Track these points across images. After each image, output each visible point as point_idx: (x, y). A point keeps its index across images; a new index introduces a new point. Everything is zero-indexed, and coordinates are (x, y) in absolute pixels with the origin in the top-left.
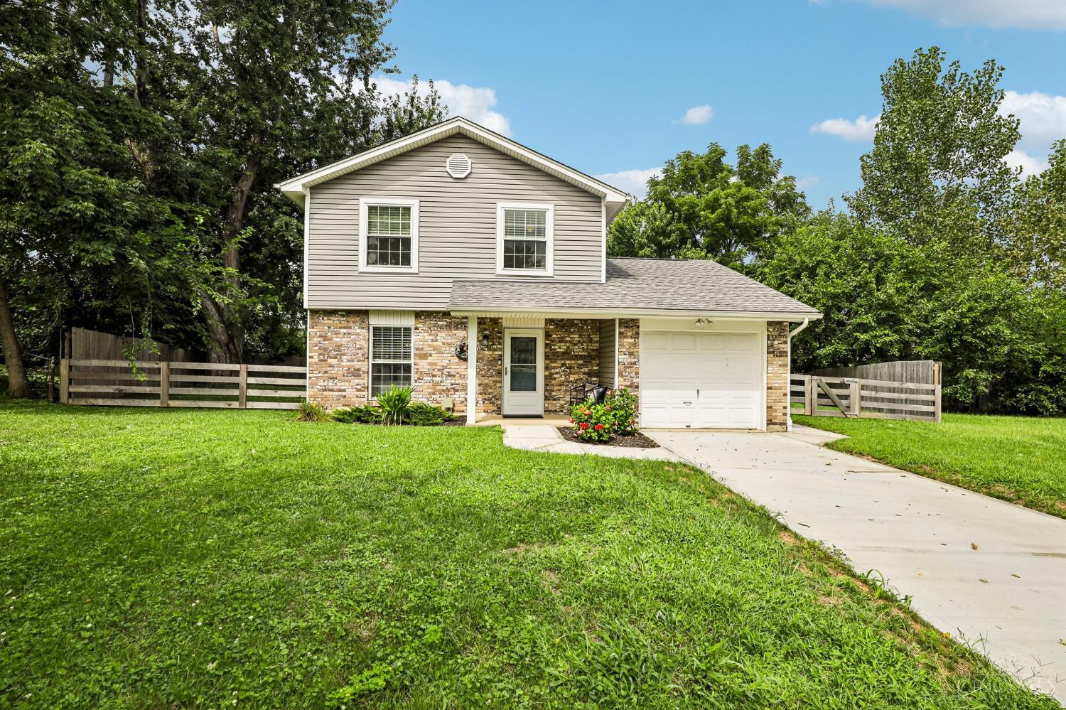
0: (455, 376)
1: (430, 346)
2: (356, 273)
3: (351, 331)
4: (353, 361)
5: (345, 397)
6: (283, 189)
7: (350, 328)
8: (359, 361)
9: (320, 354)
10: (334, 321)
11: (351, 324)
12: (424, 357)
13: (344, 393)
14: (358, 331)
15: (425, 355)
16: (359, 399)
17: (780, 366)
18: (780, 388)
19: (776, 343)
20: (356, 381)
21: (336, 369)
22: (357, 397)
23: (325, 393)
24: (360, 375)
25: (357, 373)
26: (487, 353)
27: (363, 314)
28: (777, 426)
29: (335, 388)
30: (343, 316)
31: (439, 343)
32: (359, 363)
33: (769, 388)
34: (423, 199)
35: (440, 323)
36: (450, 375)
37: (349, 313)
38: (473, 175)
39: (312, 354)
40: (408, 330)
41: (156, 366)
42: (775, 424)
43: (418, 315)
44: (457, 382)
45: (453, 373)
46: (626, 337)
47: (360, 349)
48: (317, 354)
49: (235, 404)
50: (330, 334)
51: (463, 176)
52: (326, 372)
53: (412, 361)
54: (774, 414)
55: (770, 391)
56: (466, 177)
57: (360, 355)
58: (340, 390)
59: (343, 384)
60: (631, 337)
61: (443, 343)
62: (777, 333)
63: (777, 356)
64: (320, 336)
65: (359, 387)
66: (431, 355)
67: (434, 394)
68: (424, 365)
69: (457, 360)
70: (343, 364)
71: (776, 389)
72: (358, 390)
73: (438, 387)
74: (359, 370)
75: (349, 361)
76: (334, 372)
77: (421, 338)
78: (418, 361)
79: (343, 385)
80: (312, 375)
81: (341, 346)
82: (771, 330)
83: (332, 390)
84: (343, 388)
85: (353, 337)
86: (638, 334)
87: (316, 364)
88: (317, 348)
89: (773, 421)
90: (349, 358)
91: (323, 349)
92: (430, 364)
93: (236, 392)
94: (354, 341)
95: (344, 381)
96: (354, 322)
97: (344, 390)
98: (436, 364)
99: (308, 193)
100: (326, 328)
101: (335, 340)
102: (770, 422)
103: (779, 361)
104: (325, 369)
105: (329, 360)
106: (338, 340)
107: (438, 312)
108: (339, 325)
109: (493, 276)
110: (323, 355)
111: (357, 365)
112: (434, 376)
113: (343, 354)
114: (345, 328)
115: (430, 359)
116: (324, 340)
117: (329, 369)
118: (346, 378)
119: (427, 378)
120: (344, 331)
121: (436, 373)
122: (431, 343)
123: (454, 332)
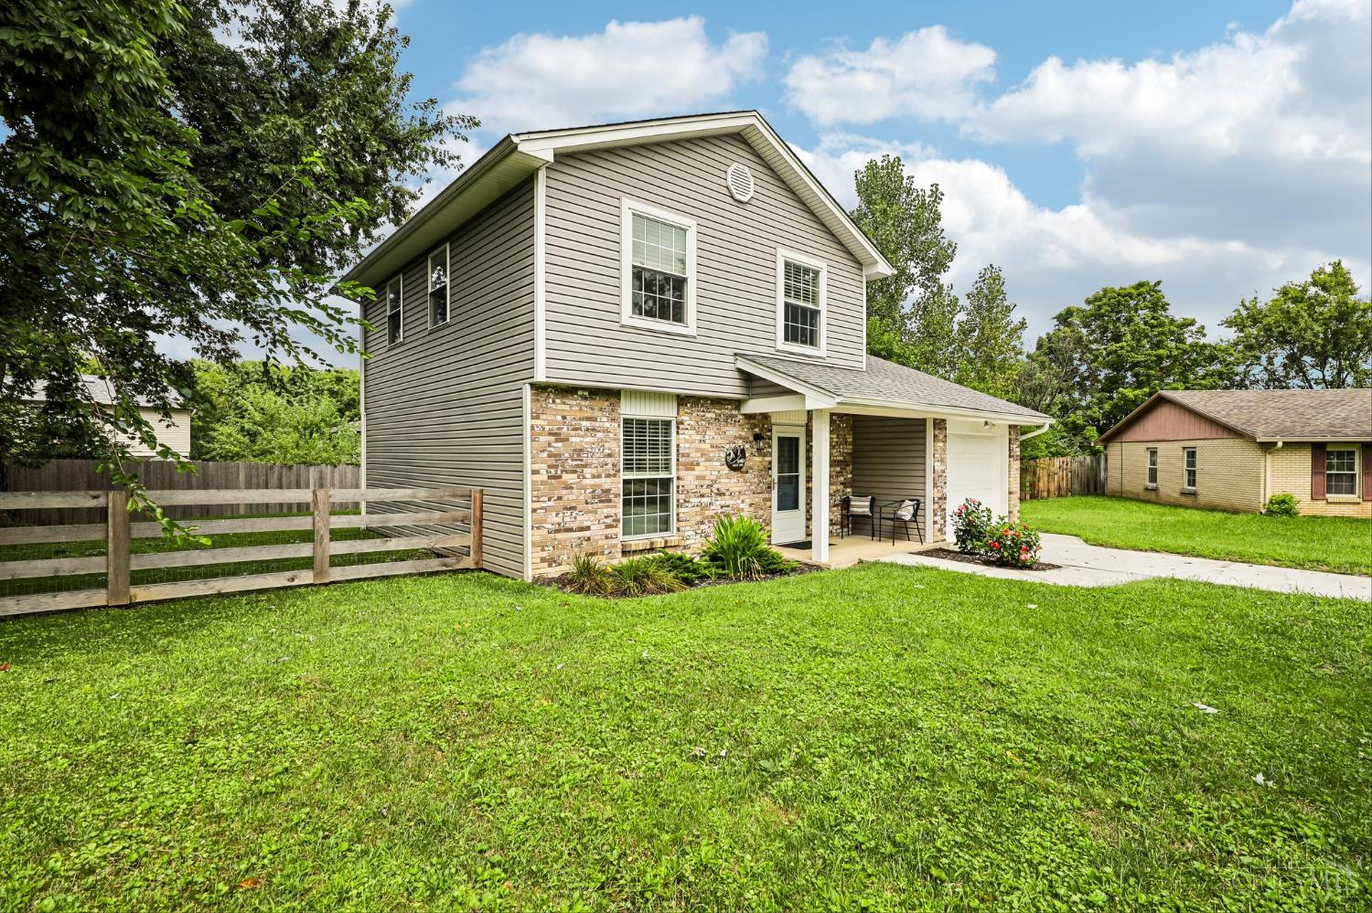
0: (724, 494)
1: (698, 450)
2: (616, 327)
3: (597, 424)
4: (599, 476)
5: (589, 539)
7: (595, 419)
8: (608, 476)
9: (550, 467)
10: (571, 406)
11: (597, 413)
12: (690, 466)
13: (587, 534)
14: (607, 425)
15: (692, 464)
16: (609, 541)
20: (605, 511)
21: (575, 491)
22: (607, 537)
23: (559, 536)
24: (610, 501)
25: (605, 497)
26: (757, 459)
27: (612, 395)
29: (574, 526)
30: (585, 398)
31: (706, 446)
32: (609, 480)
34: (700, 221)
35: (708, 415)
36: (720, 494)
37: (594, 393)
38: (753, 202)
39: (536, 467)
40: (667, 424)
41: (91, 503)
43: (682, 400)
44: (727, 503)
45: (723, 490)
47: (610, 455)
48: (545, 466)
49: (306, 577)
50: (565, 429)
51: (745, 200)
52: (560, 498)
53: (674, 475)
56: (748, 203)
57: (610, 466)
58: (582, 529)
59: (586, 517)
60: (942, 441)
61: (712, 446)
64: (550, 434)
65: (609, 521)
66: (698, 464)
67: (702, 523)
68: (689, 479)
69: (726, 470)
70: (586, 482)
72: (608, 526)
73: (707, 512)
74: (608, 491)
75: (594, 477)
76: (571, 497)
77: (687, 437)
78: (682, 473)
79: (584, 520)
80: (536, 505)
81: (582, 450)
83: (570, 530)
84: (586, 524)
85: (599, 435)
87: (543, 483)
88: (545, 455)
90: (594, 471)
91: (555, 456)
92: (698, 478)
93: (305, 550)
94: (602, 443)
95: (587, 513)
96: (601, 410)
97: (588, 528)
98: (704, 478)
99: (546, 165)
100: (560, 418)
101: (574, 439)
104: (557, 493)
105: (565, 477)
106: (578, 440)
107: (706, 398)
108: (579, 415)
109: (773, 351)
110: (555, 467)
111: (606, 483)
112: (702, 496)
113: (585, 466)
114: (588, 419)
115: (698, 471)
116: (557, 441)
117: (564, 492)
118: (590, 507)
119: (695, 500)
120: (586, 424)
121: (704, 490)
122: (698, 445)
123: (724, 429)
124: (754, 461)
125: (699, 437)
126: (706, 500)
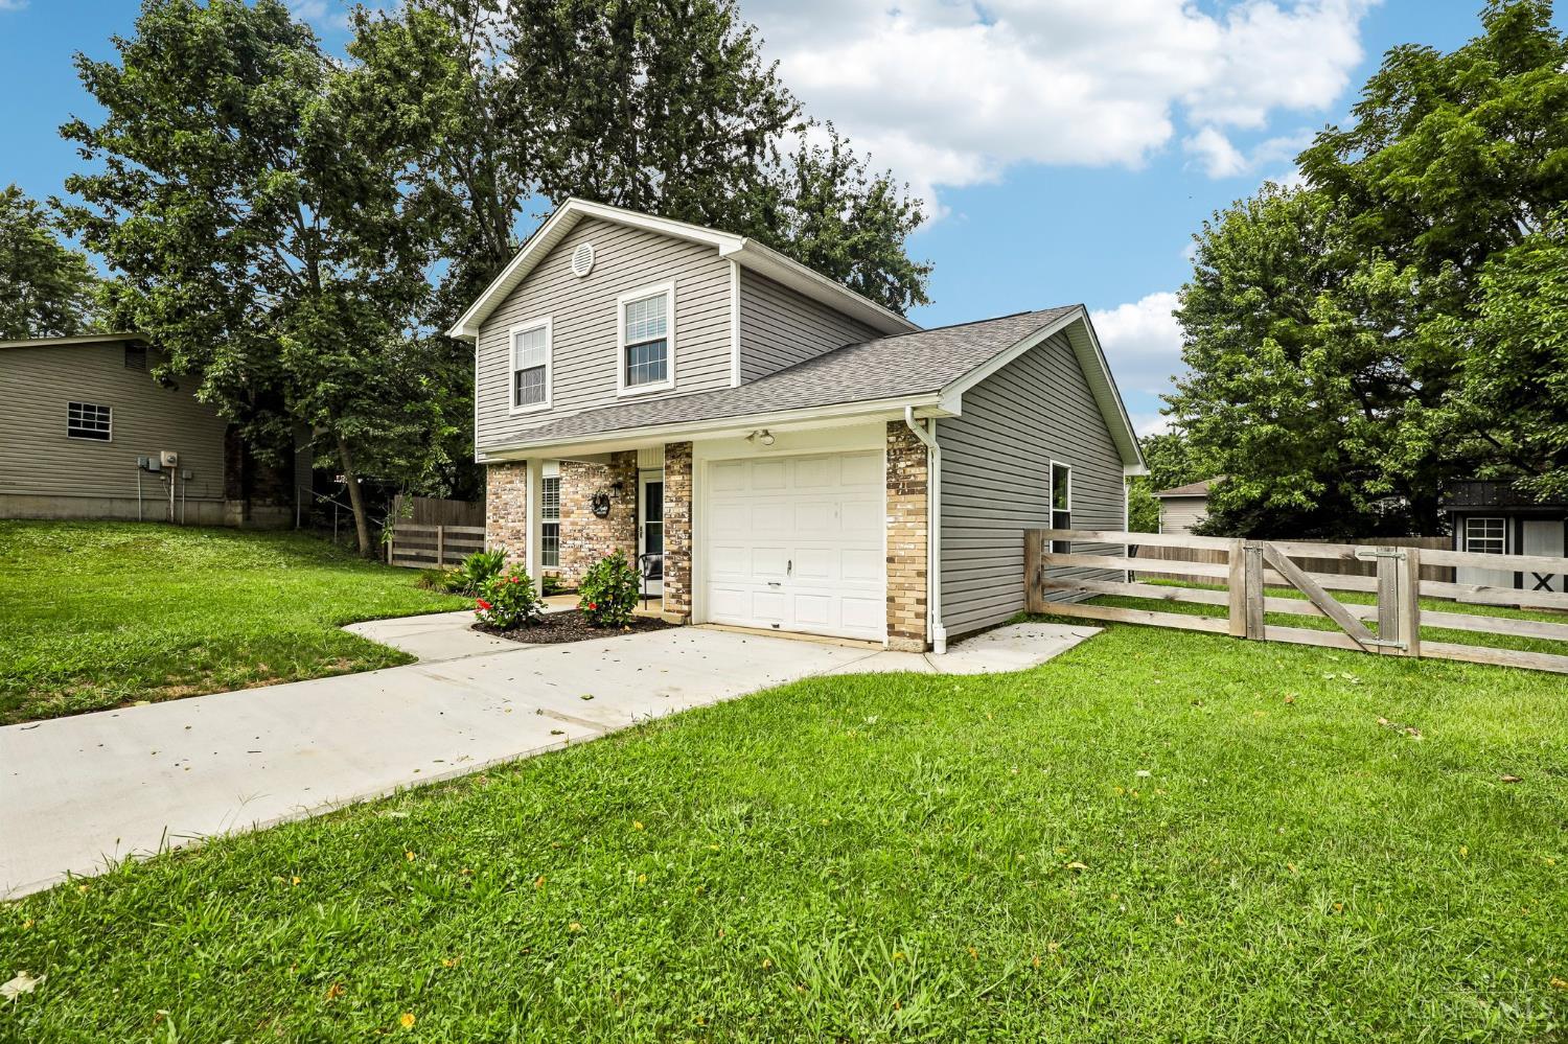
0: (592, 539)
1: (572, 500)
3: (514, 485)
4: (515, 521)
6: (453, 335)
7: (513, 482)
8: (519, 521)
9: (494, 515)
11: (514, 478)
12: (570, 514)
14: (518, 485)
15: (571, 512)
17: (909, 513)
18: (913, 560)
19: (902, 465)
20: (518, 545)
21: (504, 531)
24: (520, 538)
25: (518, 536)
26: (621, 506)
27: (522, 464)
28: (906, 640)
30: (508, 469)
31: (578, 497)
32: (520, 524)
33: (890, 560)
34: (555, 314)
35: (580, 469)
36: (589, 538)
37: (513, 464)
38: (597, 268)
39: (489, 514)
40: (557, 482)
42: (901, 634)
44: (594, 547)
45: (591, 535)
46: (673, 473)
47: (520, 507)
51: (585, 273)
52: (498, 535)
54: (899, 614)
55: (892, 566)
56: (590, 273)
57: (520, 514)
60: (680, 473)
61: (582, 496)
62: (902, 445)
63: (904, 493)
65: (519, 552)
67: (575, 562)
68: (569, 525)
69: (593, 517)
70: (510, 524)
71: (903, 560)
73: (579, 553)
74: (519, 531)
75: (513, 521)
76: (503, 534)
77: (564, 489)
78: (564, 519)
81: (507, 503)
82: (892, 439)
85: (515, 493)
86: (690, 466)
89: (897, 629)
90: (513, 517)
92: (573, 524)
94: (517, 499)
95: (509, 545)
96: (517, 476)
98: (577, 524)
99: (476, 334)
101: (504, 497)
102: (892, 630)
103: (914, 501)
105: (500, 521)
108: (506, 480)
109: (615, 400)
110: (496, 515)
112: (576, 539)
113: (509, 514)
114: (509, 483)
115: (573, 517)
116: (496, 498)
117: (500, 531)
118: (510, 541)
119: (570, 542)
120: (509, 486)
121: (577, 535)
122: (571, 496)
123: (592, 480)
124: (619, 508)
125: (572, 489)
126: (578, 543)
